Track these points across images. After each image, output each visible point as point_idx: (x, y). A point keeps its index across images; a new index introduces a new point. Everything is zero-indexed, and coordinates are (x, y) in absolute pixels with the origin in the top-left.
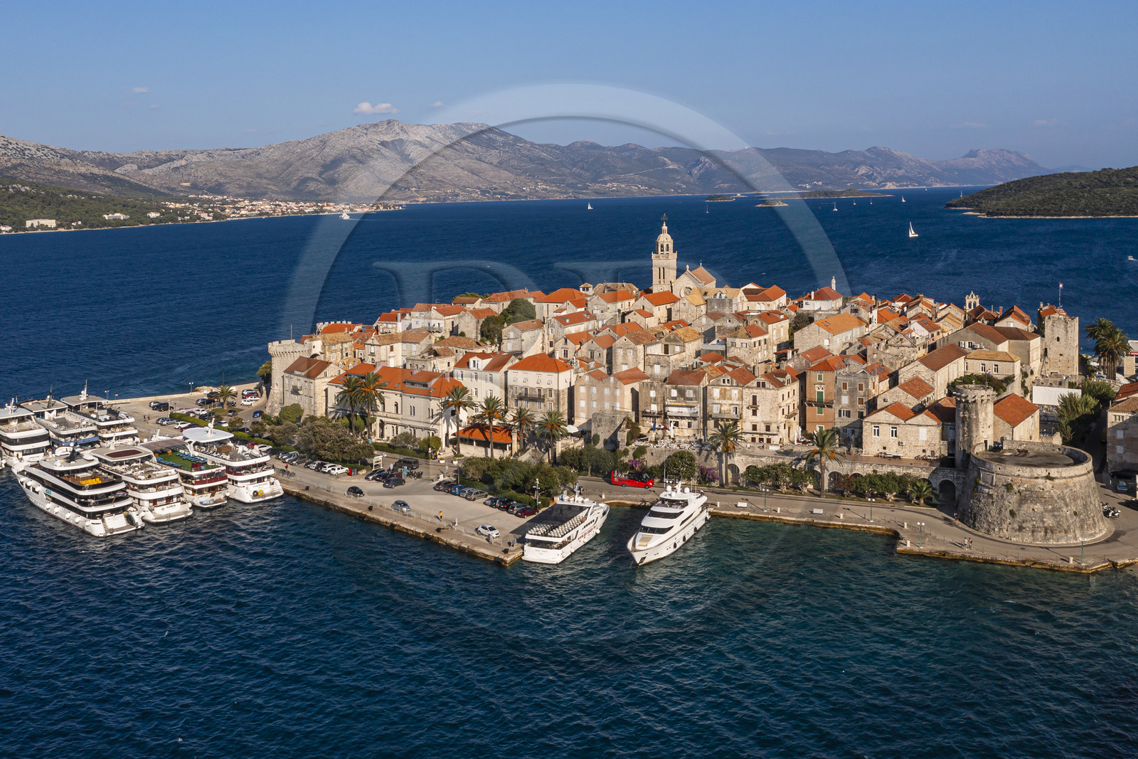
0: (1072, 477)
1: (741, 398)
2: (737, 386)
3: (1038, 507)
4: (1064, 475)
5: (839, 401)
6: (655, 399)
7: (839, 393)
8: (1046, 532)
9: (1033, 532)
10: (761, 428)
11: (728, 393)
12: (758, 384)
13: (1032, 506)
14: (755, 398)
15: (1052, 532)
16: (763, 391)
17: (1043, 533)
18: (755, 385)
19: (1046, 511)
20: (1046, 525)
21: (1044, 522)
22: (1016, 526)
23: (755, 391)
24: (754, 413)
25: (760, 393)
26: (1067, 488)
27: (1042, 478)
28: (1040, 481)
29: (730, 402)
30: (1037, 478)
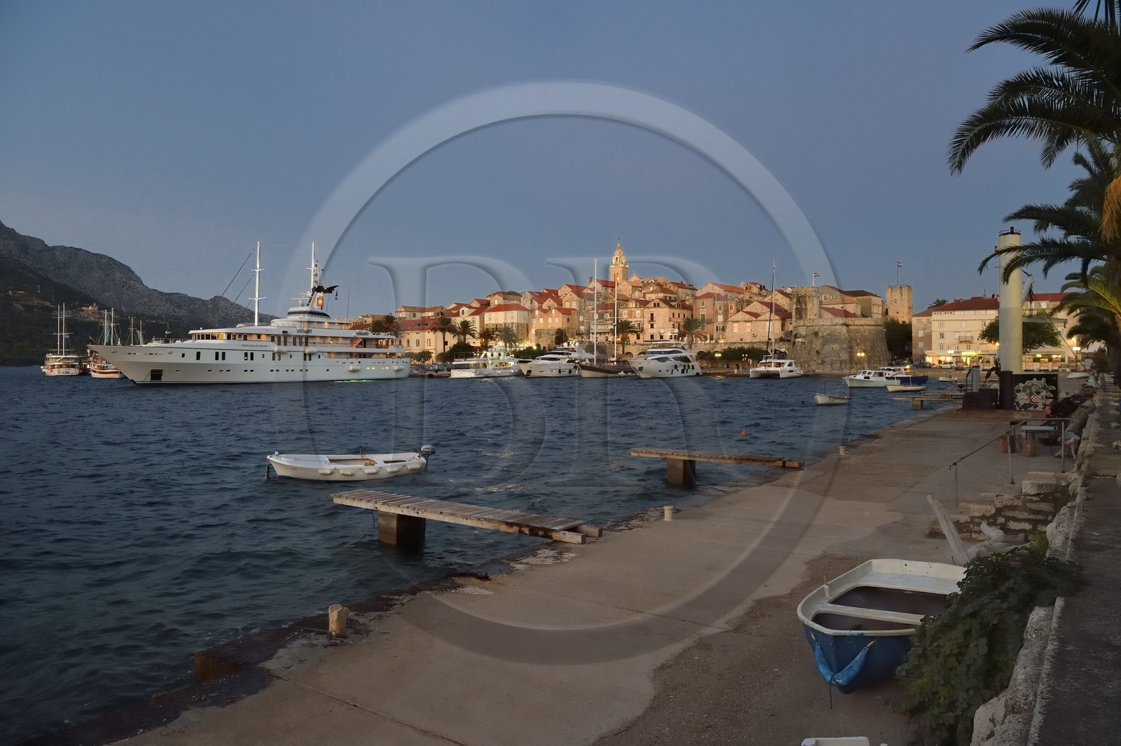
0: (863, 325)
1: (643, 316)
2: (640, 307)
3: (836, 346)
4: (856, 323)
5: (717, 319)
6: (583, 322)
7: (716, 314)
8: (841, 364)
9: (832, 364)
10: (657, 337)
11: (633, 313)
12: (655, 304)
13: (831, 346)
14: (652, 315)
15: (846, 363)
16: (658, 309)
17: (839, 365)
18: (653, 305)
19: (842, 348)
20: (841, 359)
21: (840, 357)
22: (820, 361)
23: (653, 310)
24: (652, 326)
25: (655, 311)
26: (858, 332)
27: (840, 325)
28: (837, 327)
29: (635, 320)
30: (836, 325)
